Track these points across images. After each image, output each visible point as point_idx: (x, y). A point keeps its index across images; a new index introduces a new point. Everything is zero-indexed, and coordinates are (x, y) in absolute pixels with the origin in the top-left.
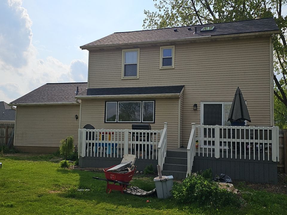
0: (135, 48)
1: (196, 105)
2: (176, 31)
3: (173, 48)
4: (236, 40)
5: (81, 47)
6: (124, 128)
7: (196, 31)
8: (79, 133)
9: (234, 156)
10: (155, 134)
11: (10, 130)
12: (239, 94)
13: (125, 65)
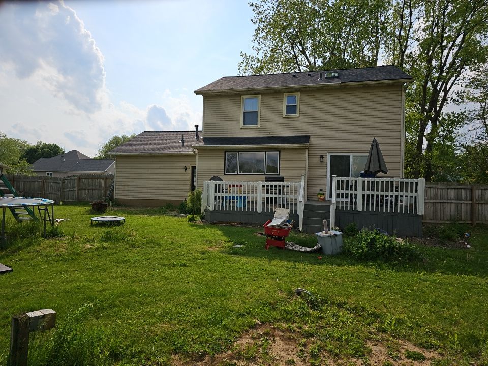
0: (255, 93)
1: (322, 157)
2: (294, 76)
3: (298, 95)
4: (367, 88)
5: (195, 92)
6: (258, 181)
7: (321, 77)
8: (204, 185)
9: (372, 208)
10: (288, 186)
11: (109, 182)
12: (375, 145)
13: (244, 113)
